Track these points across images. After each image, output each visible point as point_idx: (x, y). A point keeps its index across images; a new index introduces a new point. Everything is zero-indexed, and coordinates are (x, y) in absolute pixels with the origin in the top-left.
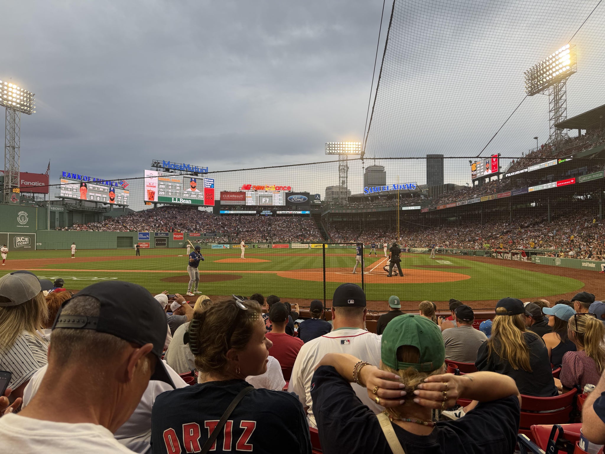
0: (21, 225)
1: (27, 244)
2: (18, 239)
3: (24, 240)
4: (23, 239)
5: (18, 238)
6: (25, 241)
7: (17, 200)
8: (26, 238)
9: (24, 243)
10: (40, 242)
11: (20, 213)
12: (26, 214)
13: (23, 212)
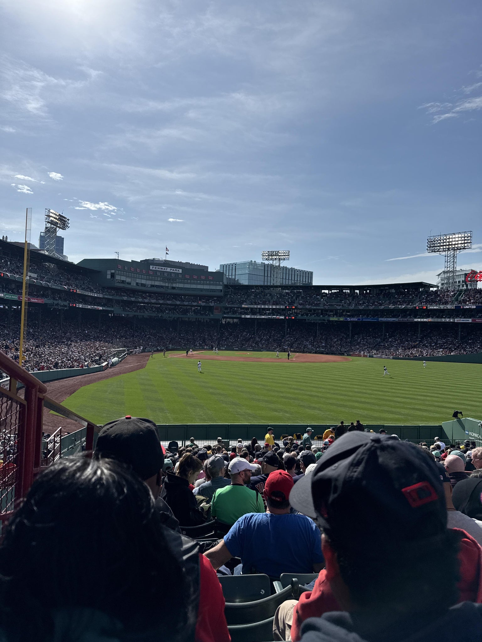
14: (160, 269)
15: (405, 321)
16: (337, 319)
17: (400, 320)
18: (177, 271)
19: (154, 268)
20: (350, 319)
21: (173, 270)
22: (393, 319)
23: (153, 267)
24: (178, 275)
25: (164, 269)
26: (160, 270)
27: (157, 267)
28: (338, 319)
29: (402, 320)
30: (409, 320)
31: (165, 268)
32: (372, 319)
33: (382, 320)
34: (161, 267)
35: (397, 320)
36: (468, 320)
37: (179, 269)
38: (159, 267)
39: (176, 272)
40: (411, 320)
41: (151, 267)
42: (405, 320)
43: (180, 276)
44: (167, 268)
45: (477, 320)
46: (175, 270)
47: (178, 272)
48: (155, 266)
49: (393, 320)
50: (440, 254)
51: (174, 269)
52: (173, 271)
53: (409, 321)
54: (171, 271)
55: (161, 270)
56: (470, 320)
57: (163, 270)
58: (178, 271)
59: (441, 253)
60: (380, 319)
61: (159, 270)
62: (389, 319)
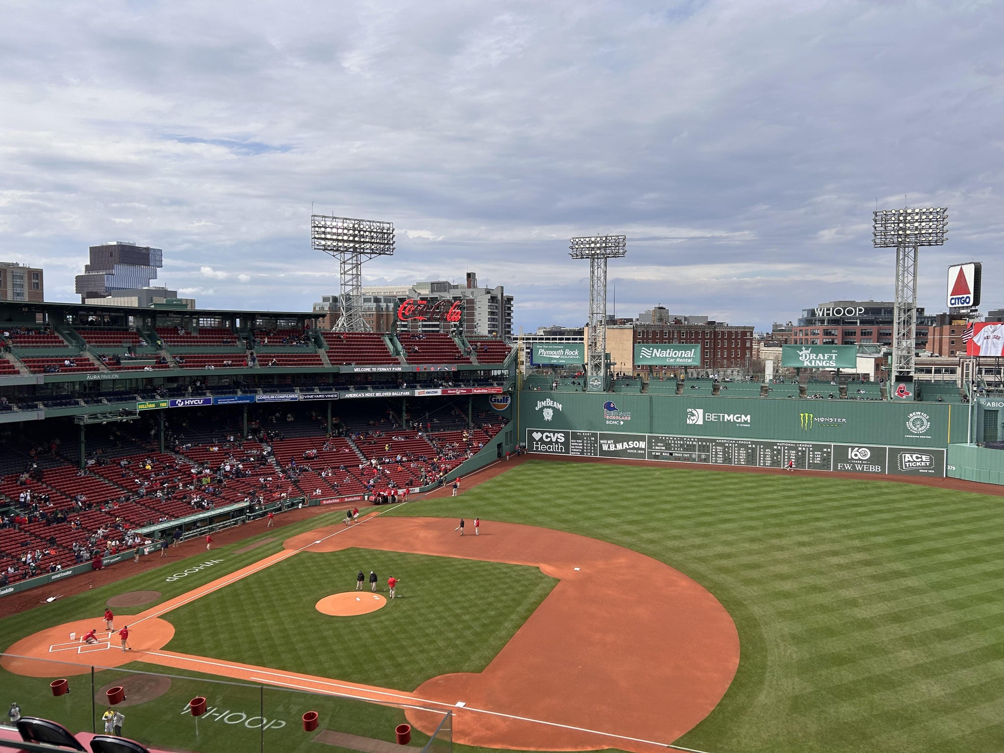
0: (913, 434)
1: (926, 466)
2: (908, 457)
3: (920, 460)
4: (917, 458)
5: (907, 455)
6: (922, 461)
7: (908, 394)
8: (923, 457)
9: (918, 464)
10: (952, 465)
11: (913, 416)
12: (925, 417)
13: (919, 413)
15: (320, 398)
16: (154, 405)
17: (308, 397)
20: (184, 401)
22: (290, 397)
28: (157, 405)
29: (312, 396)
30: (329, 396)
32: (239, 399)
33: (263, 400)
35: (301, 397)
36: (435, 392)
40: (332, 396)
42: (320, 396)
45: (449, 392)
49: (292, 399)
50: (334, 256)
53: (328, 398)
56: (439, 392)
59: (335, 253)
60: (257, 398)
62: (281, 397)
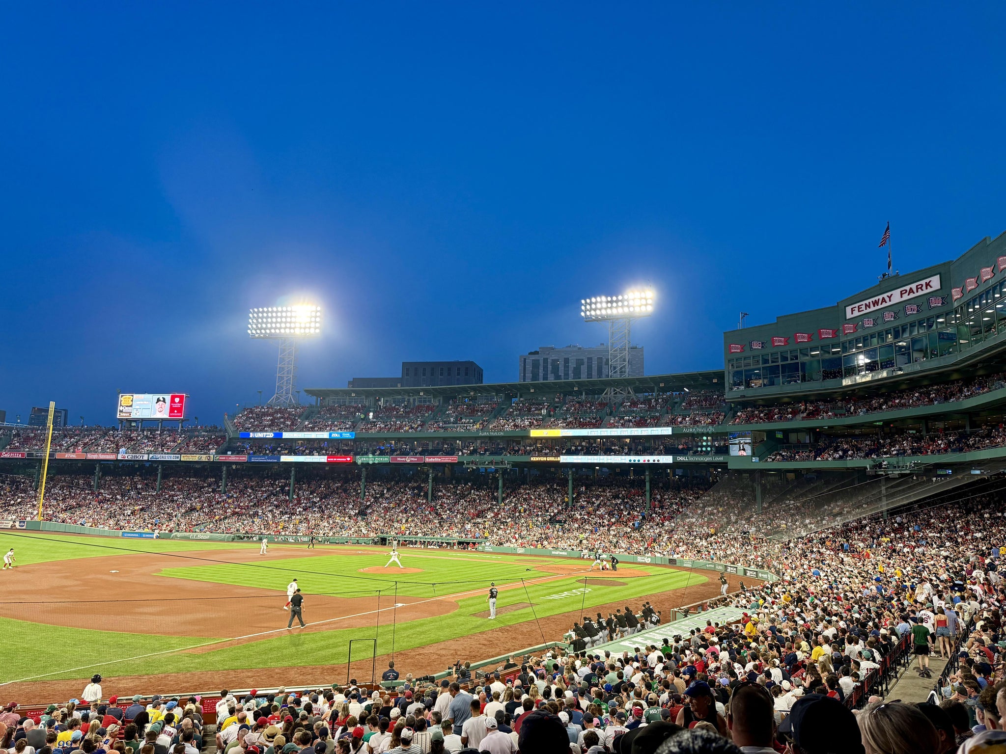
14: (872, 305)
18: (924, 288)
19: (856, 309)
21: (911, 291)
23: (852, 310)
24: (928, 300)
25: (884, 300)
26: (873, 309)
27: (863, 303)
31: (885, 296)
34: (873, 299)
37: (927, 280)
38: (867, 302)
39: (920, 293)
41: (848, 309)
43: (936, 303)
44: (889, 294)
46: (915, 290)
47: (929, 290)
48: (857, 305)
51: (914, 286)
52: (912, 296)
54: (906, 297)
55: (877, 308)
57: (880, 306)
58: (927, 285)
61: (869, 310)
